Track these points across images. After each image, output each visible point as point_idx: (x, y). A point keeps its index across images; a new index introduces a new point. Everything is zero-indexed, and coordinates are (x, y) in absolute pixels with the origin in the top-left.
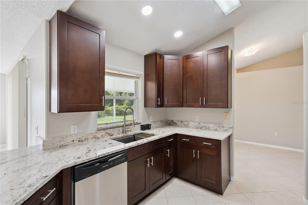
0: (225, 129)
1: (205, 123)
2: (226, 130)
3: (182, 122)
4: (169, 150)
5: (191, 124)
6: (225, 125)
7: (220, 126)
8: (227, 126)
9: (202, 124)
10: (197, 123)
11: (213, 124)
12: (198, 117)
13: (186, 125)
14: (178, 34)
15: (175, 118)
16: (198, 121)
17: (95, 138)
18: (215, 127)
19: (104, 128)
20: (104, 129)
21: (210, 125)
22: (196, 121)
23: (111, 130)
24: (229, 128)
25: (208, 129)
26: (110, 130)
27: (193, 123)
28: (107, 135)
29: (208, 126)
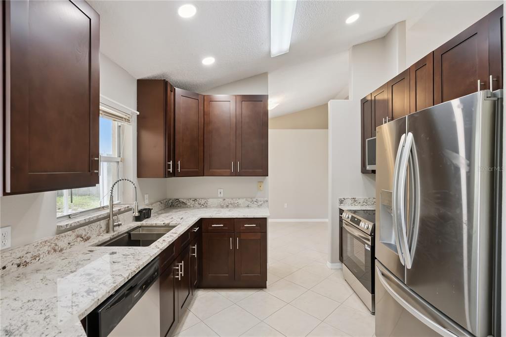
0: (260, 203)
1: (232, 199)
2: (261, 205)
3: (195, 200)
4: (195, 247)
5: (211, 201)
6: (259, 199)
7: (253, 201)
8: (262, 199)
9: (228, 201)
10: (221, 200)
11: (245, 199)
12: (222, 190)
13: (202, 205)
14: (208, 61)
15: (182, 195)
16: (222, 195)
17: (55, 251)
18: (247, 203)
19: (73, 225)
20: (73, 228)
21: (241, 201)
22: (219, 196)
23: (86, 227)
24: (264, 202)
25: (237, 206)
26: (84, 227)
27: (215, 201)
28: (79, 239)
29: (237, 202)
